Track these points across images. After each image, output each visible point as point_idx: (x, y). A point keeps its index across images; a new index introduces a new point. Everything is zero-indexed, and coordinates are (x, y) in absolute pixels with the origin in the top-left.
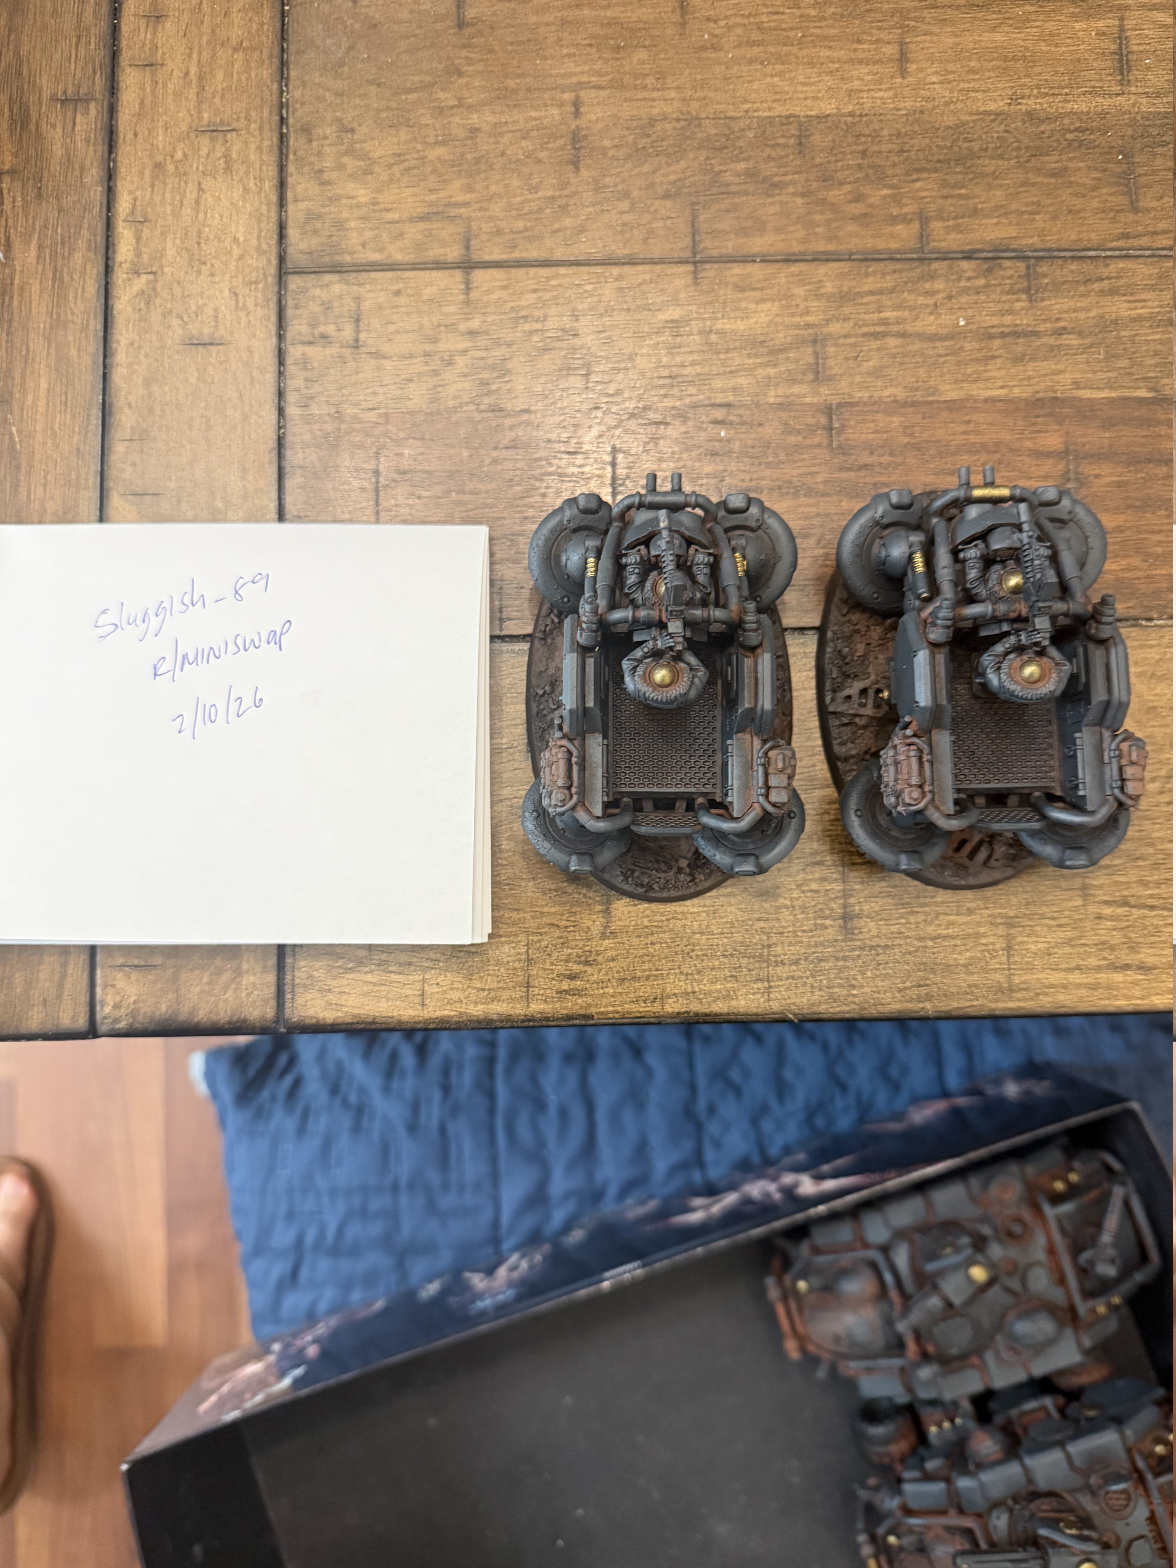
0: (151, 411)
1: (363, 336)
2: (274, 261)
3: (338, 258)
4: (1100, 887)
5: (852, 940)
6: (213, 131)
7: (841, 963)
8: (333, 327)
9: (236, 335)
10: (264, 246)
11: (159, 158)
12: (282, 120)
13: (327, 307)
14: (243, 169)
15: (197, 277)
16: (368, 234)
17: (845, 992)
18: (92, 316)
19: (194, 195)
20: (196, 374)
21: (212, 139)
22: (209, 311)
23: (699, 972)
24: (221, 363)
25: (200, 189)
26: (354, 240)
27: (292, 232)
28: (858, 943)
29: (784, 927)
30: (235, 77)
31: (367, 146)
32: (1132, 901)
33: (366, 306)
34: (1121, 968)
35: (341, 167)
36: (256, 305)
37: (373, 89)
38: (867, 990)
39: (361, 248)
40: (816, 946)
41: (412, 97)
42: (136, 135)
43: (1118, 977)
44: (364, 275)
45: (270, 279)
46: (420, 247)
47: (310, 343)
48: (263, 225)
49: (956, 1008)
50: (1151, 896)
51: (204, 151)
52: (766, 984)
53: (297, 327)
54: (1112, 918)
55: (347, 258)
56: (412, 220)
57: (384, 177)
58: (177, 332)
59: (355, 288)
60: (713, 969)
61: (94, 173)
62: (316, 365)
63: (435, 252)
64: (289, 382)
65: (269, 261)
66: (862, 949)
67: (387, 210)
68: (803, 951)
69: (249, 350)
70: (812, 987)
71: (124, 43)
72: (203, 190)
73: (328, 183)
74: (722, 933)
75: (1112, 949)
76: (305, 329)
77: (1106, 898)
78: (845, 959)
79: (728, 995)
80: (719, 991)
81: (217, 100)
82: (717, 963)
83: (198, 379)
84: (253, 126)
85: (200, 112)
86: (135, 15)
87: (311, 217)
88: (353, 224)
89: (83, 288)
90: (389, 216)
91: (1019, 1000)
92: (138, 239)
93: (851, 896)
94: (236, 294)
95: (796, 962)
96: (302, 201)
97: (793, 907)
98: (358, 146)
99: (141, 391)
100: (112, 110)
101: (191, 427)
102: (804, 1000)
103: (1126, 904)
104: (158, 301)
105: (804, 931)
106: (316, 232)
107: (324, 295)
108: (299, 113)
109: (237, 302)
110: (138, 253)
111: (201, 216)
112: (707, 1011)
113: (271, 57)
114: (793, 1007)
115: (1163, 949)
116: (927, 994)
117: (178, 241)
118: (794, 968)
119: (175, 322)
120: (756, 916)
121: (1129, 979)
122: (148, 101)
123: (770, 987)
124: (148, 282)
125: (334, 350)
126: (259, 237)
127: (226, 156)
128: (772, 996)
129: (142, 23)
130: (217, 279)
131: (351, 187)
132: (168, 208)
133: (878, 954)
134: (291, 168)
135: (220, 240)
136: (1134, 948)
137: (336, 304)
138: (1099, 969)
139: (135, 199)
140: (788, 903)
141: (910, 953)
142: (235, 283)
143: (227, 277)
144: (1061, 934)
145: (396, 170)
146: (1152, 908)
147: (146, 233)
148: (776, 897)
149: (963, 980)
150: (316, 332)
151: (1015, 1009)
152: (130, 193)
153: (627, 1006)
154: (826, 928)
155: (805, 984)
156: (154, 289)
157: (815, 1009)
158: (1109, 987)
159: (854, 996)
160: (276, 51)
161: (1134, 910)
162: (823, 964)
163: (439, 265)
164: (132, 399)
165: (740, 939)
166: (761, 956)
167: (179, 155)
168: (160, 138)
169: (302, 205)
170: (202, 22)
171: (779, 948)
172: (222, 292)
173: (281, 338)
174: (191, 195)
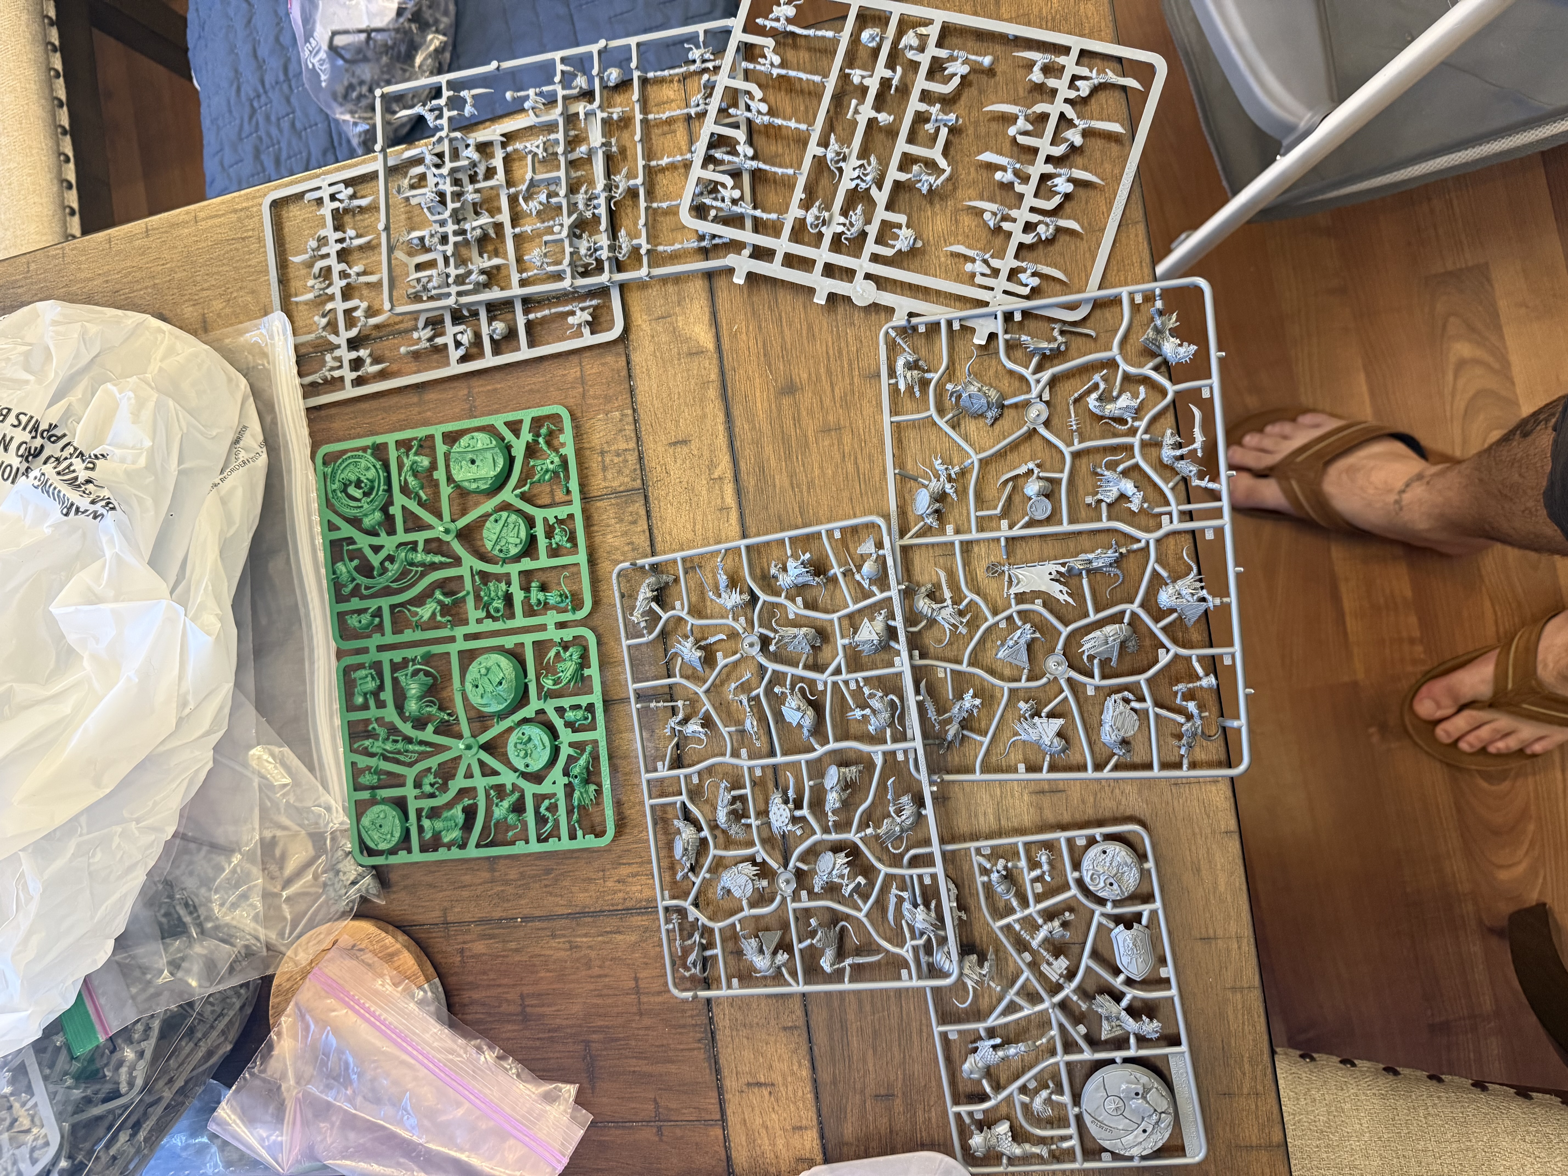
0: (701, 400)
9: (663, 450)
10: (656, 502)
15: (688, 480)
20: (681, 425)
22: (679, 461)
24: (669, 433)
27: (643, 512)
36: (655, 468)
45: (650, 483)
47: (625, 450)
48: (658, 515)
53: (632, 458)
58: (694, 447)
62: (621, 439)
64: (633, 427)
65: (652, 494)
69: (655, 442)
76: (629, 458)
83: (679, 422)
87: (634, 522)
92: (723, 499)
94: (667, 472)
96: (640, 532)
99: (707, 410)
101: (679, 394)
104: (706, 463)
106: (632, 514)
107: (622, 478)
109: (665, 468)
110: (721, 489)
115: (228, 222)
117: (701, 499)
119: (696, 452)
121: (240, 204)
124: (713, 473)
126: (659, 507)
130: (678, 480)
132: (709, 518)
135: (680, 503)
139: (728, 521)
142: (668, 479)
143: (673, 482)
147: (719, 501)
150: (623, 457)
156: (709, 470)
164: (711, 406)
169: (639, 529)
172: (674, 473)
173: (640, 452)
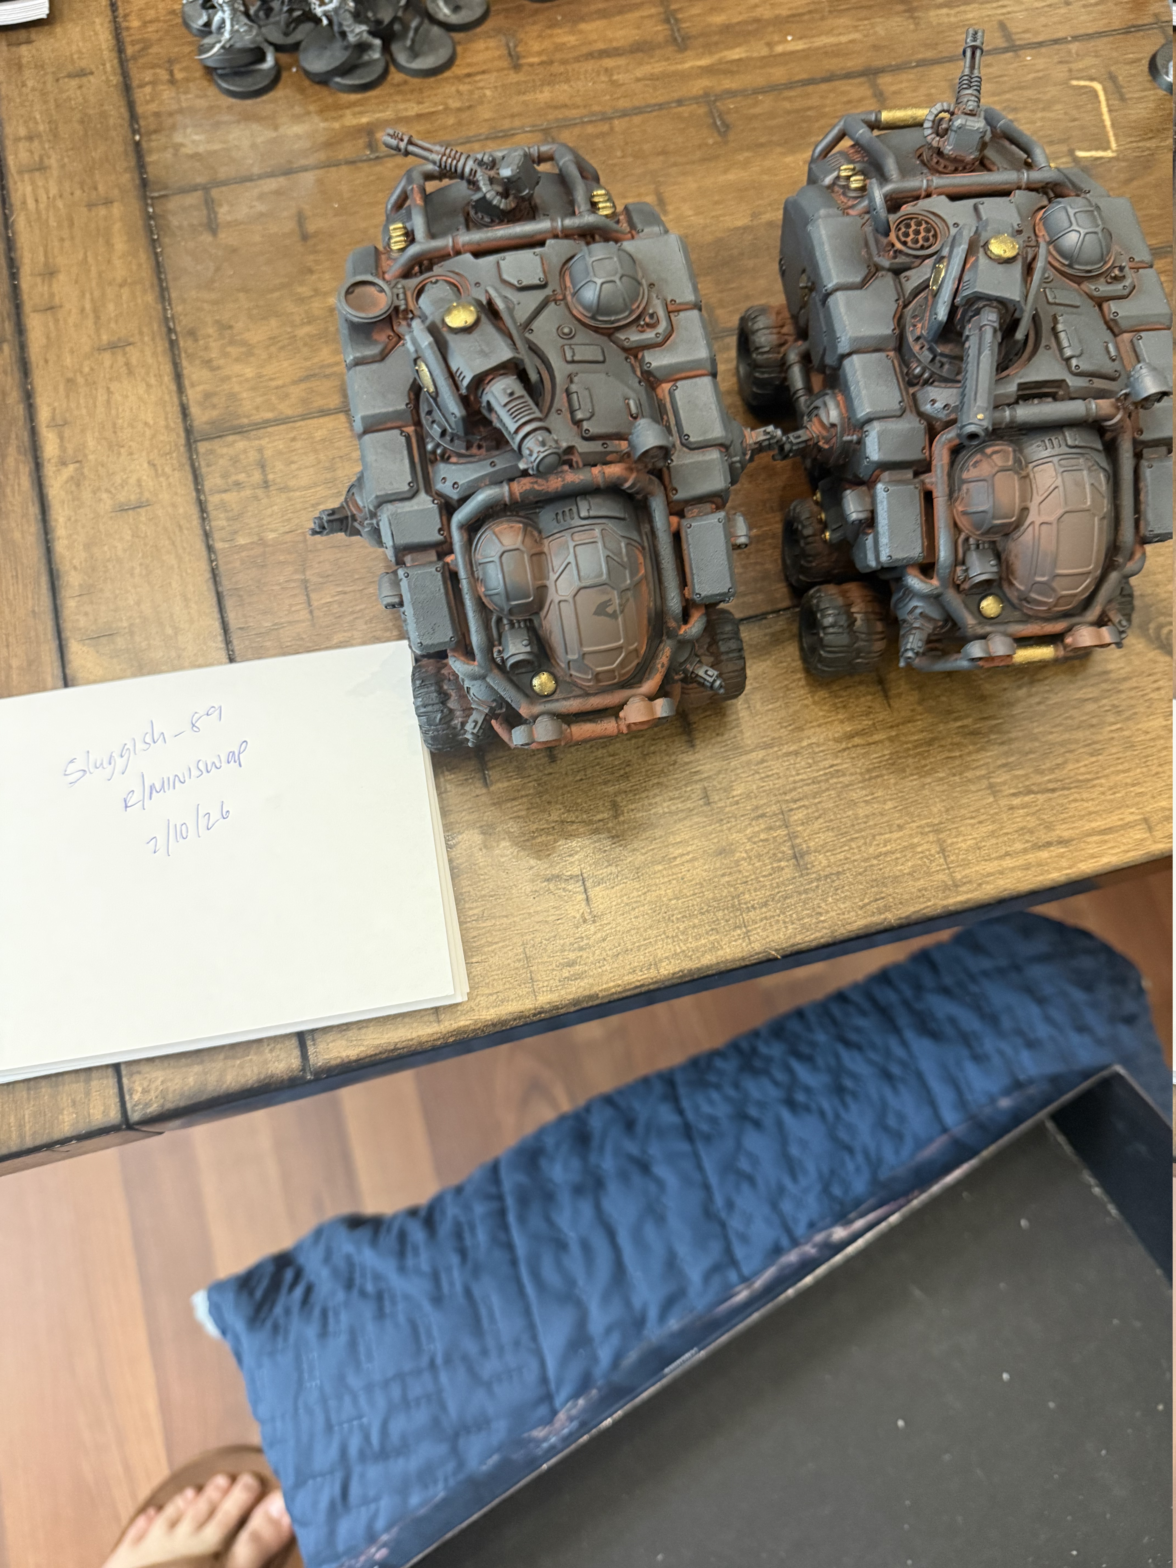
0: (94, 569)
1: (271, 477)
2: (182, 434)
3: (236, 422)
4: (1004, 783)
5: (808, 874)
6: (113, 347)
7: (803, 896)
8: (243, 475)
9: (160, 496)
10: (172, 425)
11: (70, 375)
12: (170, 331)
13: (235, 460)
14: (143, 371)
15: (118, 458)
16: (259, 400)
17: (814, 920)
18: (30, 504)
19: (105, 397)
20: (129, 532)
21: (113, 354)
22: (133, 481)
23: (683, 933)
24: (150, 520)
25: (109, 391)
26: (247, 406)
27: (194, 411)
28: (814, 876)
29: (747, 877)
30: (125, 306)
31: (247, 336)
32: (1035, 788)
33: (268, 453)
34: (1044, 846)
35: (226, 355)
36: (174, 470)
37: (241, 295)
38: (833, 914)
39: (254, 412)
40: (778, 887)
41: (276, 294)
42: (46, 361)
43: (1044, 854)
44: (262, 431)
45: (182, 449)
46: (304, 401)
47: (225, 491)
48: (168, 409)
49: (914, 912)
50: (1050, 781)
51: (107, 363)
52: (744, 930)
53: (211, 481)
54: (1024, 806)
55: (245, 421)
56: (295, 383)
57: (264, 356)
58: (107, 503)
59: (257, 442)
60: (694, 927)
61: (14, 396)
62: (234, 506)
63: (319, 403)
64: (213, 523)
65: (178, 435)
66: (818, 880)
67: (271, 379)
68: (768, 893)
69: (174, 505)
70: (785, 922)
71: (25, 297)
72: (112, 393)
73: (219, 368)
74: (694, 894)
75: (1031, 832)
76: (219, 481)
77: (1012, 791)
78: (806, 891)
79: (714, 947)
80: (705, 946)
81: (113, 325)
82: (696, 921)
83: (133, 536)
84: (146, 339)
85: (99, 336)
86: (32, 275)
87: (208, 396)
88: (245, 395)
89: (19, 485)
90: (273, 384)
91: (967, 893)
92: (61, 438)
93: (797, 837)
94: (154, 465)
95: (765, 904)
96: (199, 384)
97: (750, 858)
98: (238, 338)
99: (83, 555)
100: (22, 347)
101: (132, 575)
102: (781, 935)
103: (1030, 792)
104: (87, 483)
105: (765, 876)
106: (214, 406)
107: (231, 451)
108: (184, 322)
109: (156, 470)
110: (63, 448)
111: (113, 412)
112: (698, 965)
113: (152, 286)
114: (773, 944)
115: (1073, 822)
116: (885, 906)
117: (97, 434)
118: (764, 910)
119: (105, 496)
120: (719, 873)
121: (1054, 854)
122: (53, 335)
123: (748, 931)
124: (76, 470)
125: (248, 492)
126: (166, 419)
127: (127, 364)
128: (752, 938)
129: (39, 280)
130: (136, 456)
131: (237, 368)
132: (84, 411)
133: (833, 881)
134: (185, 363)
135: (133, 427)
136: (1049, 827)
137: (242, 457)
138: (1025, 851)
139: (54, 409)
140: (744, 855)
141: (860, 874)
142: (151, 458)
143: (144, 454)
144: (985, 829)
145: (273, 349)
146: (1053, 790)
147: (67, 432)
148: (733, 852)
149: (912, 886)
150: (230, 481)
151: (966, 902)
152: (49, 405)
153: (626, 978)
154: (783, 869)
155: (778, 921)
156: (82, 474)
157: (792, 941)
158: (1039, 865)
159: (823, 921)
160: (156, 281)
161: (1039, 796)
162: (788, 901)
163: (324, 413)
164: (76, 562)
165: (711, 895)
166: (733, 906)
167: (86, 370)
168: (68, 361)
169: (200, 388)
170: (89, 271)
171: (747, 896)
172: (141, 465)
173: (198, 491)
174: (101, 397)
